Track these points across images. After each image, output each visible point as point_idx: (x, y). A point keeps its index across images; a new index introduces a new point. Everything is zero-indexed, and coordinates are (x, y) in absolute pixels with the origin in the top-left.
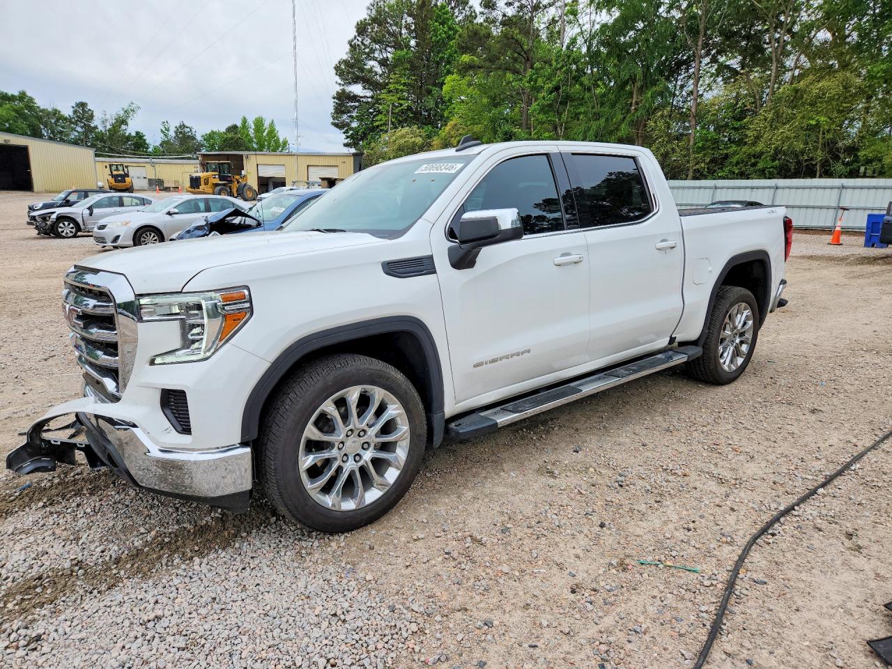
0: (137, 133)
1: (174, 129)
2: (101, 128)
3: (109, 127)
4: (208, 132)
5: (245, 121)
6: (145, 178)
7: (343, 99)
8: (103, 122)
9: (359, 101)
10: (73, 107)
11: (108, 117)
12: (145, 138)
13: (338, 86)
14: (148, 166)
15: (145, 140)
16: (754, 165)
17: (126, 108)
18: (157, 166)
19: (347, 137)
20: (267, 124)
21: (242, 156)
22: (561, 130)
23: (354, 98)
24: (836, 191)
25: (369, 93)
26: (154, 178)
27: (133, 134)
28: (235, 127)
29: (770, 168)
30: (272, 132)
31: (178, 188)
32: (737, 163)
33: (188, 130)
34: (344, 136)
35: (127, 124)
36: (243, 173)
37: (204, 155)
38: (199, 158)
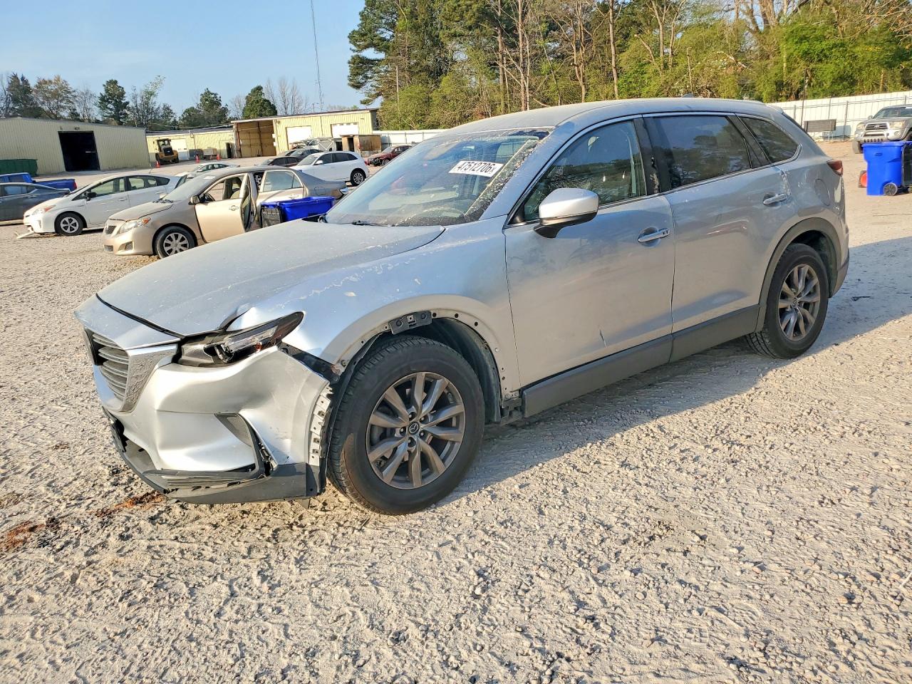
0: (165, 105)
1: (200, 97)
2: (131, 104)
3: (139, 102)
5: (269, 82)
6: (186, 149)
7: (358, 63)
8: (134, 98)
9: (371, 63)
10: (104, 86)
11: (138, 92)
12: (171, 109)
13: (352, 52)
17: (153, 81)
18: (196, 137)
21: (271, 122)
23: (368, 61)
25: (381, 56)
26: (194, 148)
27: (161, 106)
28: (259, 88)
30: (295, 89)
33: (213, 96)
35: (155, 96)
36: (274, 136)
37: (237, 124)
38: (234, 127)
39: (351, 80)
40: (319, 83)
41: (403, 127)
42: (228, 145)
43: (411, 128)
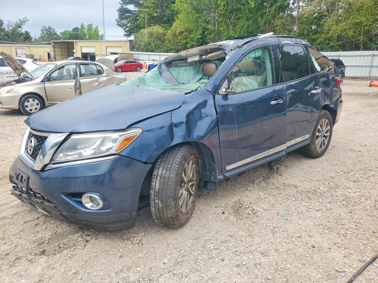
0: (26, 32)
2: (7, 29)
3: (11, 28)
4: (63, 31)
5: (82, 25)
6: (25, 54)
7: (123, 12)
8: (8, 26)
9: (132, 13)
11: (11, 24)
12: (30, 34)
13: (120, 5)
14: (26, 48)
15: (30, 35)
16: (328, 44)
17: (21, 20)
18: (31, 48)
19: (125, 32)
20: (94, 27)
21: (73, 42)
22: (231, 26)
23: (129, 11)
24: (370, 57)
25: (136, 9)
26: (29, 54)
27: (24, 32)
28: (77, 29)
29: (336, 46)
30: (96, 31)
31: (41, 59)
32: (320, 43)
33: (52, 30)
34: (124, 31)
35: (21, 28)
36: (74, 51)
37: (54, 42)
38: (52, 44)
39: (118, 22)
40: (104, 25)
41: (147, 51)
42: (49, 54)
43: (152, 51)
